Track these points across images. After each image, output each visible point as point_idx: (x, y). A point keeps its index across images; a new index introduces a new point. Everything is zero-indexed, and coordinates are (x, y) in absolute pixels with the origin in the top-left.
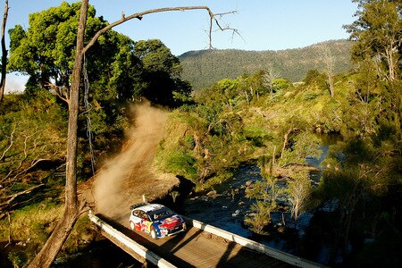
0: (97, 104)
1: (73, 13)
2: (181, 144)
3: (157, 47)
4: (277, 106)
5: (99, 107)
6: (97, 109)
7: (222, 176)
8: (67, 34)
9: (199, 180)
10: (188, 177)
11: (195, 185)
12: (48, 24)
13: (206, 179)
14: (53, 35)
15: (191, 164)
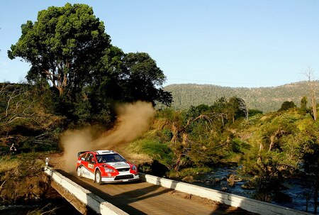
0: (85, 95)
1: (73, 12)
2: (158, 134)
3: (145, 59)
4: (253, 128)
5: (86, 98)
6: (84, 100)
7: (200, 169)
8: (64, 24)
9: (174, 166)
10: (163, 162)
11: (169, 171)
12: (51, 17)
13: (182, 168)
14: (53, 26)
15: (166, 153)
